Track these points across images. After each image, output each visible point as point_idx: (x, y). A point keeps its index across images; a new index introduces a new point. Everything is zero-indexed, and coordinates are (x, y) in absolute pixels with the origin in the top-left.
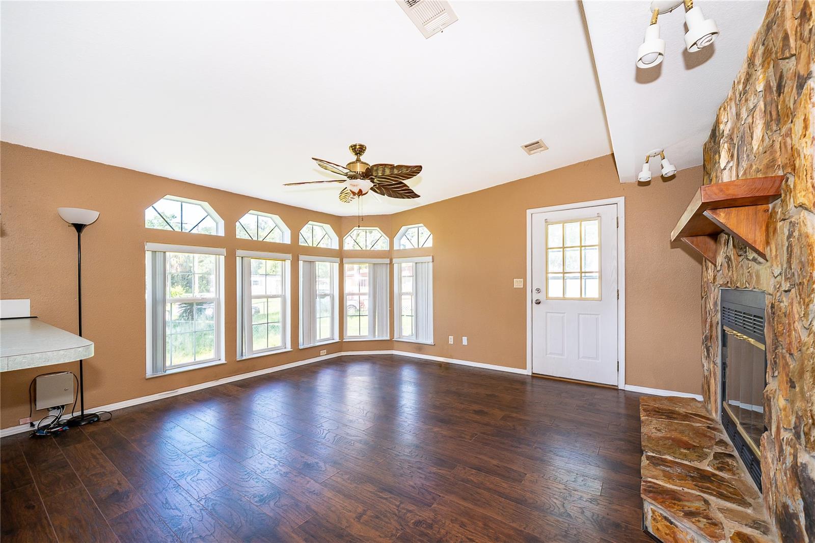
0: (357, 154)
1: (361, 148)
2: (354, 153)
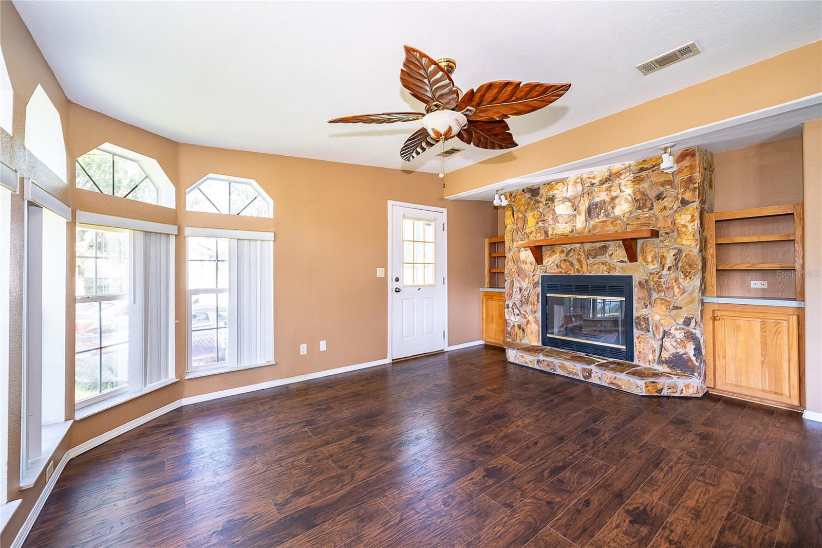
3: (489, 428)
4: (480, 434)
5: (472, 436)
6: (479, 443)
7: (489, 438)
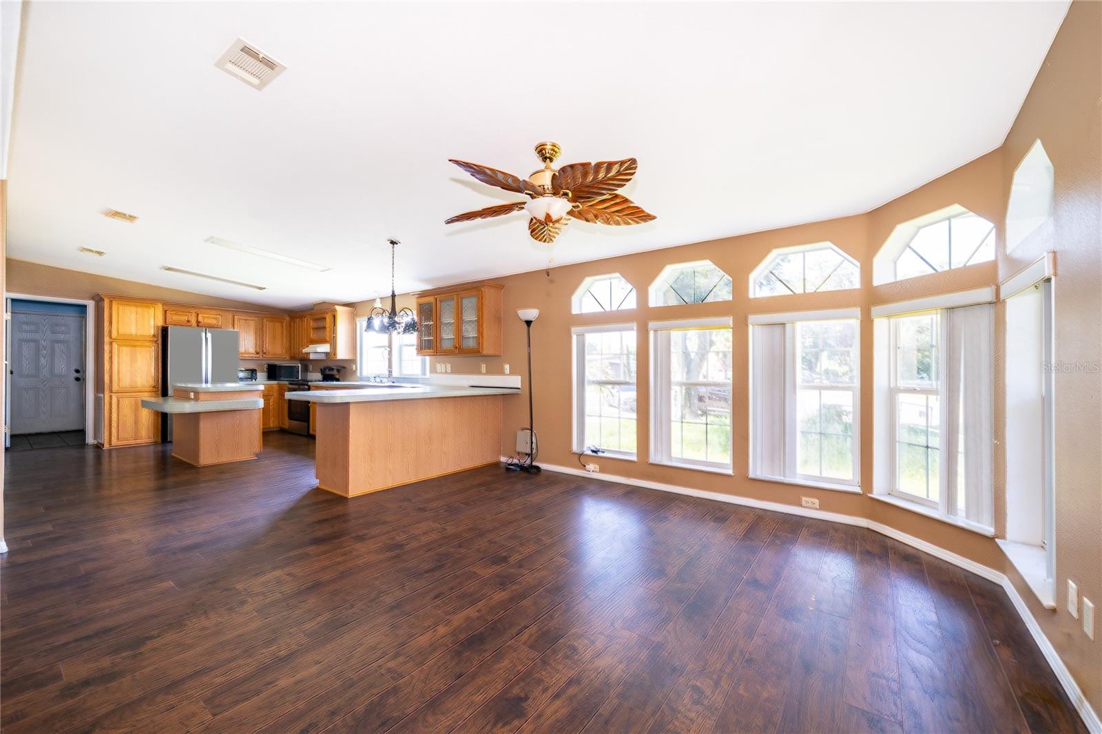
0: (546, 158)
1: (553, 150)
2: (541, 159)
3: (498, 612)
4: (511, 599)
5: (522, 596)
6: (514, 587)
7: (500, 596)
